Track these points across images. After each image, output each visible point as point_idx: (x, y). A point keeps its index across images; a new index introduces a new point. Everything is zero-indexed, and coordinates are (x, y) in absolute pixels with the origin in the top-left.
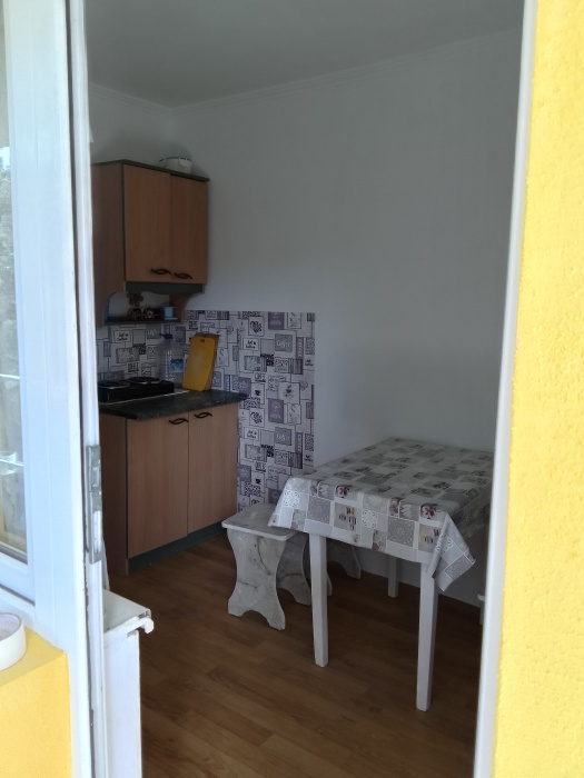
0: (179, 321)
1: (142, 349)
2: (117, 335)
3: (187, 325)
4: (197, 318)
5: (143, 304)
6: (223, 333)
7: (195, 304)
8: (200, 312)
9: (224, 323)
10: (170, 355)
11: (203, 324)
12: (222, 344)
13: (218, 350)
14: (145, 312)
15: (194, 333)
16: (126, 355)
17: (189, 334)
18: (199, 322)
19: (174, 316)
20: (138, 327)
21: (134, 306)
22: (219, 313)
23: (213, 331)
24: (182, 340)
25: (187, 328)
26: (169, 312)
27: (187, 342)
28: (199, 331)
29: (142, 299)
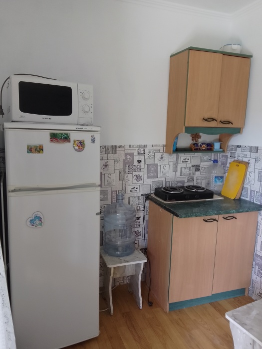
0: (223, 151)
1: (197, 168)
2: (182, 159)
3: (229, 154)
4: (236, 150)
5: (200, 141)
6: (252, 161)
7: (235, 141)
8: (238, 146)
9: (253, 155)
10: (215, 173)
11: (239, 154)
12: (251, 168)
13: (248, 173)
14: (201, 146)
15: (233, 160)
16: (187, 171)
17: (230, 160)
18: (237, 152)
19: (221, 148)
20: (196, 154)
21: (194, 142)
22: (251, 147)
23: (246, 160)
24: (224, 164)
25: (229, 156)
26: (217, 146)
27: (228, 165)
28: (236, 159)
29: (200, 137)
